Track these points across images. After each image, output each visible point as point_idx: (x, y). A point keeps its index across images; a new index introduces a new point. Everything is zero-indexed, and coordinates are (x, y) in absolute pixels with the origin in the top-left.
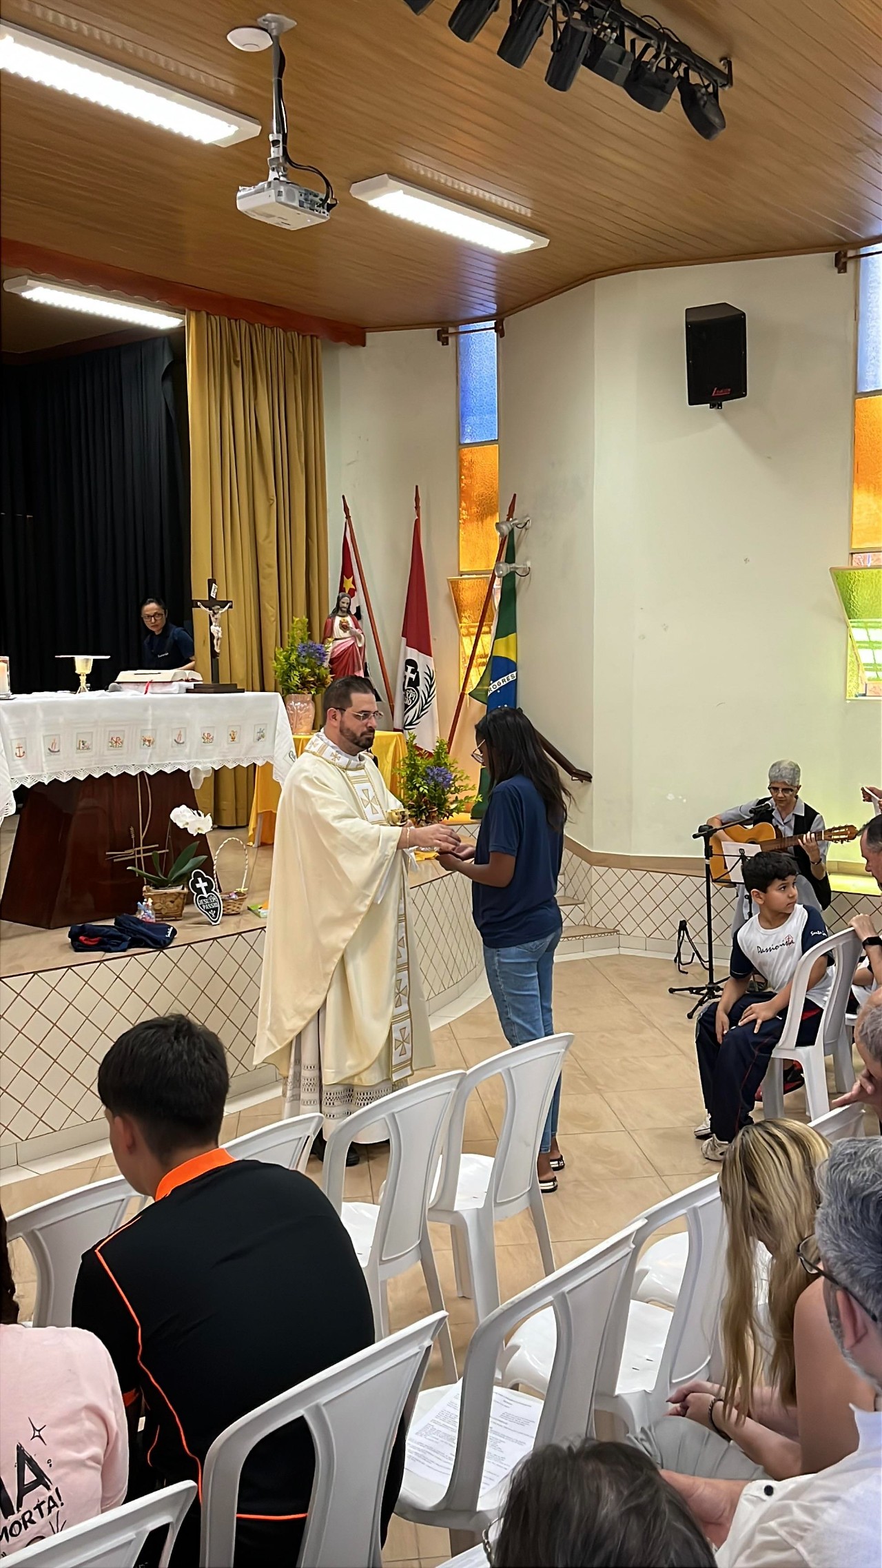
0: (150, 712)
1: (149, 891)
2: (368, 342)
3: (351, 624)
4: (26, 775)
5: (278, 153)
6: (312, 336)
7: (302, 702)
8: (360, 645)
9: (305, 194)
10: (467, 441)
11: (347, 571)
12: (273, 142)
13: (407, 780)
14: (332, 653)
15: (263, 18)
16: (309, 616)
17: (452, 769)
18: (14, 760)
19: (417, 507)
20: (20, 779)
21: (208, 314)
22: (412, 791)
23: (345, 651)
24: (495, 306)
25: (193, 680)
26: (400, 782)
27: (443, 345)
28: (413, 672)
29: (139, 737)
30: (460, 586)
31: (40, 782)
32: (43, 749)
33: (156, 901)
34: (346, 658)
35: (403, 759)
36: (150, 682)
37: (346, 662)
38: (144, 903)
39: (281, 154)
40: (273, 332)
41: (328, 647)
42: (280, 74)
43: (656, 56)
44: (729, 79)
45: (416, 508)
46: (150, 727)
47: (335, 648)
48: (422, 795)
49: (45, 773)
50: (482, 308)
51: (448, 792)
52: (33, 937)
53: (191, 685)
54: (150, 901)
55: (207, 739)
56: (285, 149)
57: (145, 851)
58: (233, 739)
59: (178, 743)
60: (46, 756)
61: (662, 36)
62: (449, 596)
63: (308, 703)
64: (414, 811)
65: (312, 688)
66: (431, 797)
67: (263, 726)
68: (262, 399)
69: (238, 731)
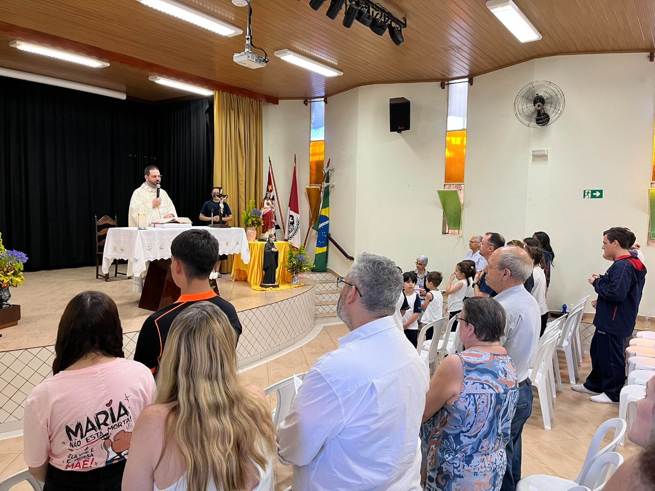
2: (279, 104)
3: (271, 203)
4: (151, 257)
6: (260, 100)
7: (252, 230)
8: (274, 210)
9: (258, 57)
11: (269, 183)
12: (247, 38)
13: (289, 259)
14: (263, 213)
16: (256, 199)
17: (305, 255)
18: (146, 251)
21: (222, 92)
22: (290, 263)
23: (268, 213)
24: (324, 93)
26: (286, 259)
27: (306, 106)
28: (292, 219)
31: (156, 259)
34: (268, 215)
35: (288, 252)
37: (268, 217)
39: (250, 43)
40: (245, 98)
41: (262, 211)
42: (250, 15)
43: (381, 17)
44: (405, 25)
45: (295, 162)
47: (265, 211)
48: (294, 264)
49: (158, 256)
50: (320, 94)
51: (303, 263)
58: (227, 244)
60: (159, 250)
61: (383, 10)
62: (305, 193)
64: (291, 270)
65: (256, 225)
66: (297, 265)
67: (238, 240)
68: (241, 122)
69: (229, 242)
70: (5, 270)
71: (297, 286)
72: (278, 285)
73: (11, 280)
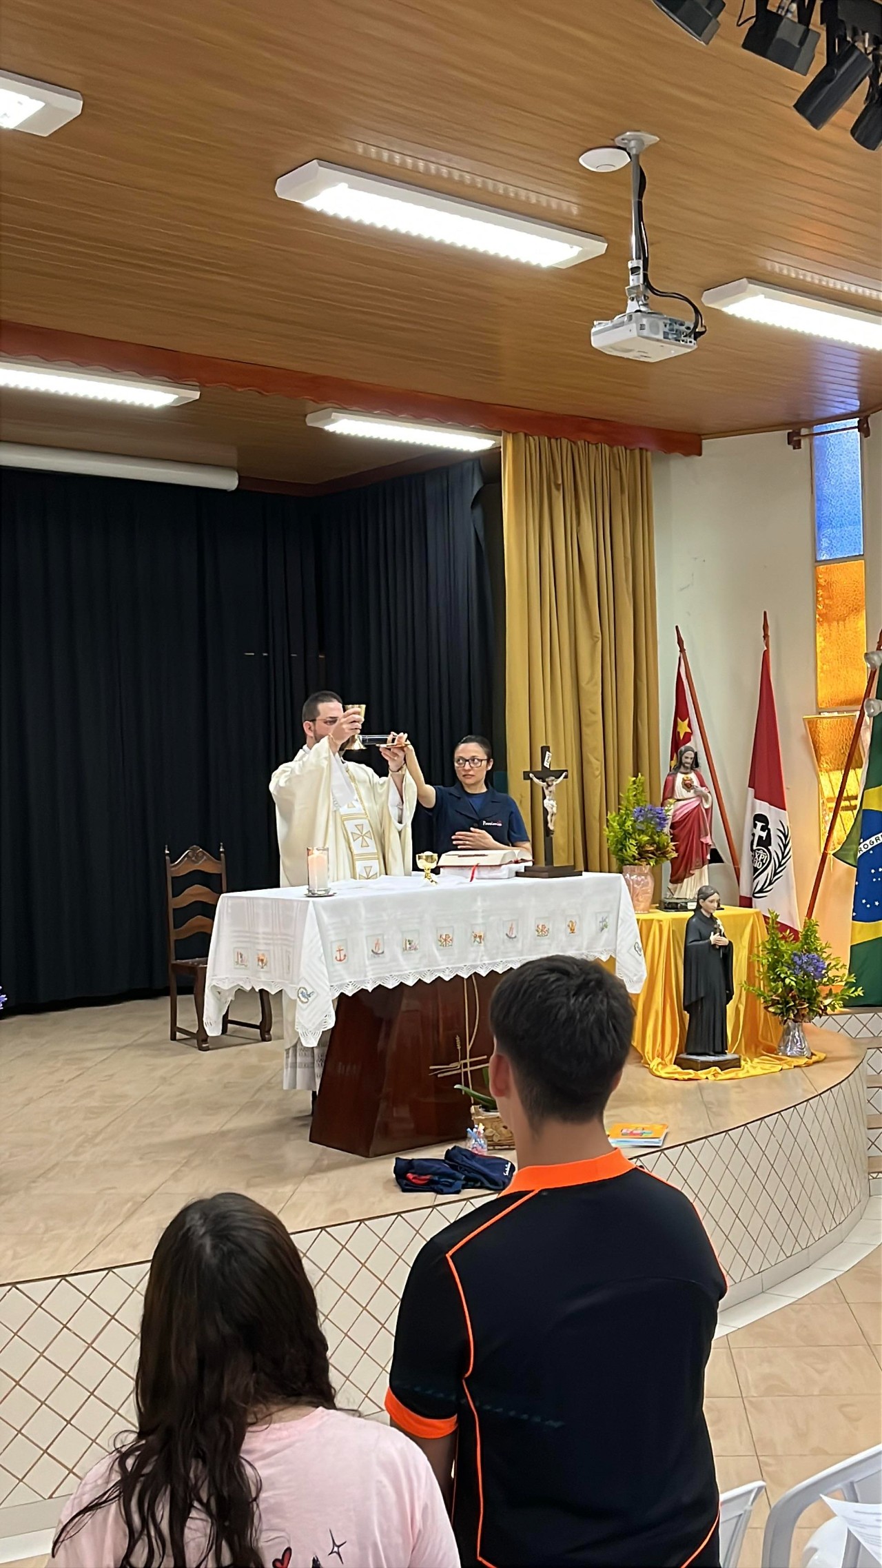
0: (479, 904)
1: (478, 1113)
2: (704, 452)
3: (696, 783)
4: (347, 981)
5: (638, 279)
6: (641, 449)
7: (639, 875)
8: (707, 806)
9: (670, 324)
10: (823, 558)
11: (681, 712)
12: (632, 269)
13: (769, 969)
14: (674, 816)
15: (621, 137)
17: (824, 955)
18: (333, 965)
19: (766, 636)
20: (341, 986)
21: (526, 435)
22: (774, 982)
23: (689, 814)
24: (858, 403)
25: (523, 861)
26: (759, 971)
27: (794, 448)
28: (763, 829)
29: (469, 935)
30: (820, 727)
31: (362, 989)
32: (367, 952)
33: (487, 1127)
34: (690, 822)
35: (763, 943)
36: (477, 866)
37: (690, 827)
38: (475, 1130)
39: (641, 281)
40: (597, 448)
41: (669, 810)
42: (640, 195)
45: (764, 637)
46: (480, 921)
47: (678, 810)
48: (789, 989)
49: (369, 978)
50: (842, 405)
51: (820, 983)
52: (353, 1169)
53: (521, 867)
54: (481, 1127)
55: (543, 931)
56: (645, 276)
57: (472, 1064)
58: (572, 931)
59: (510, 938)
60: (369, 959)
62: (805, 739)
63: (646, 875)
64: (779, 1008)
65: (651, 858)
66: (799, 991)
67: (605, 915)
68: (586, 524)
69: (578, 922)
71: (802, 1061)
72: (738, 1060)
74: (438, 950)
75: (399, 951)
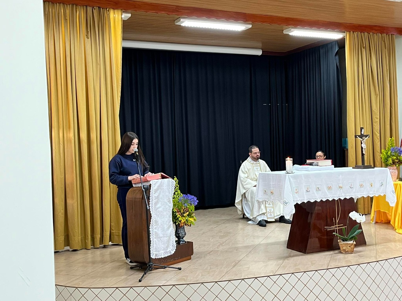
0: (341, 177)
1: (340, 242)
4: (299, 200)
6: (392, 34)
7: (393, 169)
18: (294, 194)
20: (296, 201)
21: (353, 32)
29: (337, 186)
31: (303, 202)
32: (305, 191)
33: (344, 246)
40: (377, 35)
46: (341, 182)
49: (305, 199)
52: (301, 257)
55: (361, 186)
57: (338, 227)
58: (372, 186)
60: (305, 193)
63: (395, 169)
65: (397, 164)
67: (382, 181)
68: (374, 59)
69: (373, 183)
70: (182, 211)
73: (187, 220)
74: (327, 191)
75: (315, 191)
